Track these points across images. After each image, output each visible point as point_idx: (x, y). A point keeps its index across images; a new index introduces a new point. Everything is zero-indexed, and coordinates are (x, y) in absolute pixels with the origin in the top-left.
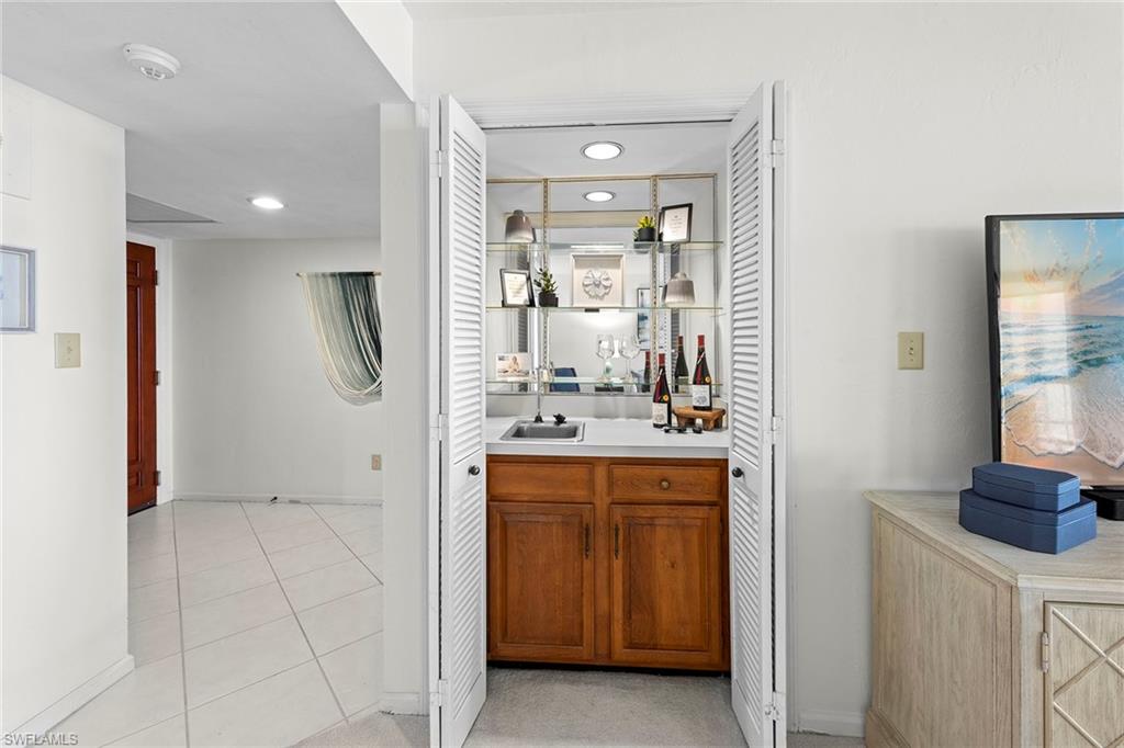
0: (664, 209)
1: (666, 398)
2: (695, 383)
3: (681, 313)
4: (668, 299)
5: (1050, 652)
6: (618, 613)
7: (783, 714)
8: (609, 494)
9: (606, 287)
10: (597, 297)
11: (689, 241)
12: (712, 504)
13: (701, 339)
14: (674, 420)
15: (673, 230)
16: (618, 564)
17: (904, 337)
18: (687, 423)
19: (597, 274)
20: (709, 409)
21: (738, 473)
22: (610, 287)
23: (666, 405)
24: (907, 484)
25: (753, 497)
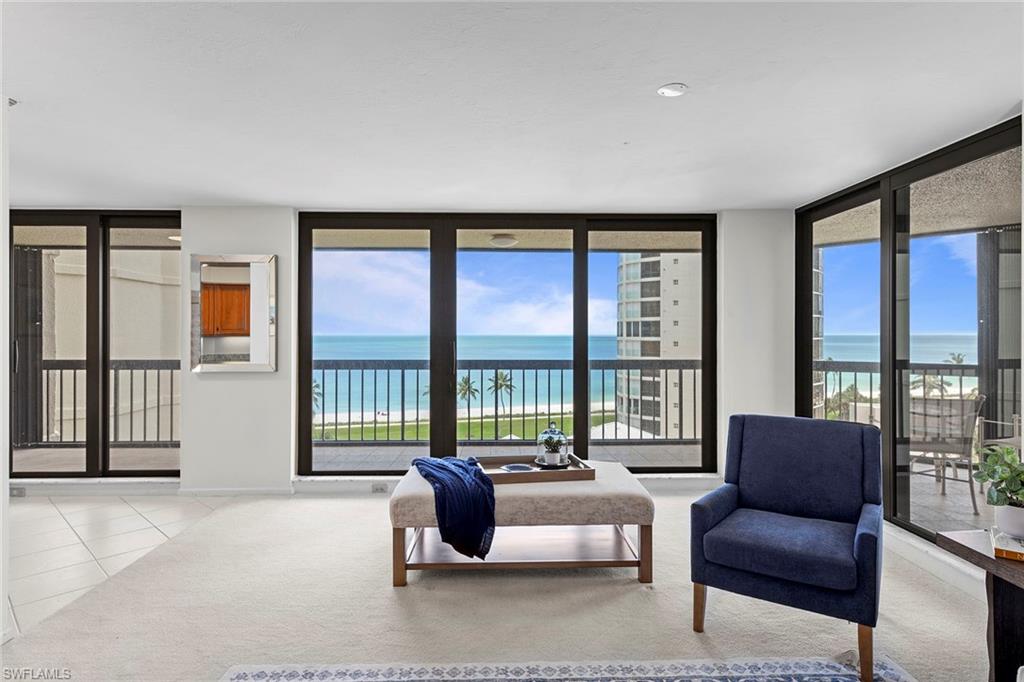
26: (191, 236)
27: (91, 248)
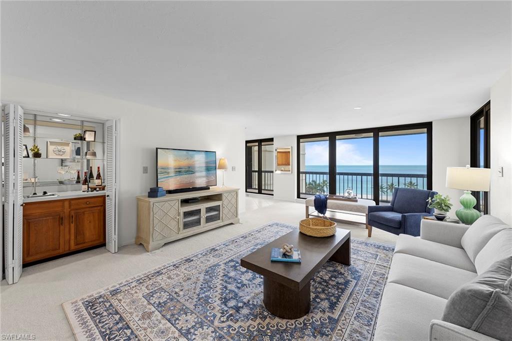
0: (86, 131)
1: (87, 184)
2: (96, 179)
3: (90, 161)
4: (87, 157)
5: (154, 210)
6: (73, 237)
7: (117, 239)
8: (69, 208)
9: (63, 152)
10: (59, 155)
11: (94, 141)
12: (101, 206)
13: (99, 168)
14: (90, 190)
15: (89, 137)
16: (72, 225)
17: (144, 167)
18: (94, 189)
19: (59, 148)
20: (101, 185)
21: (108, 196)
22: (65, 152)
23: (87, 186)
24: (144, 194)
25: (111, 200)
26: (276, 144)
27: (259, 146)
